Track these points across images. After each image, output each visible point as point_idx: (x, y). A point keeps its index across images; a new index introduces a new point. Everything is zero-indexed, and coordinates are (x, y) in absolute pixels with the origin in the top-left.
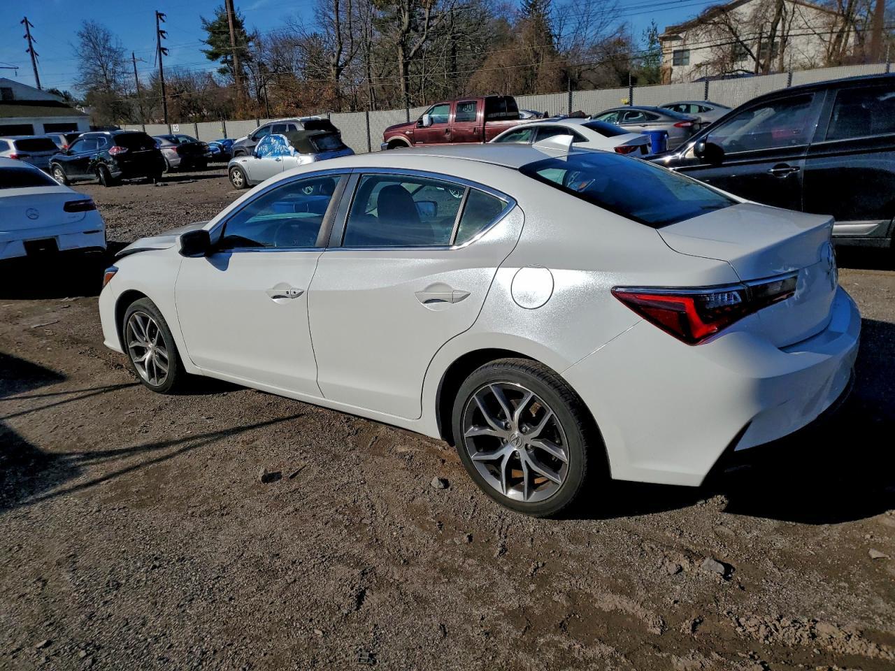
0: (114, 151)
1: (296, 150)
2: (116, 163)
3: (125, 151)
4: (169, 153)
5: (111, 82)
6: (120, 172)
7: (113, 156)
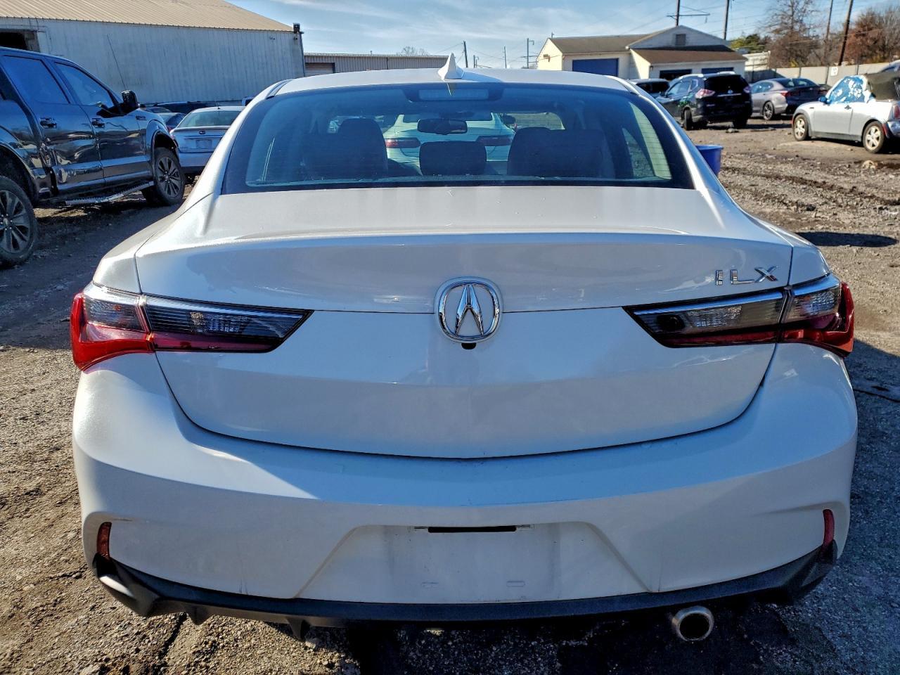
0: (700, 94)
1: (873, 95)
2: (699, 106)
3: (711, 94)
4: (777, 98)
5: (797, 22)
6: (701, 116)
7: (698, 99)
